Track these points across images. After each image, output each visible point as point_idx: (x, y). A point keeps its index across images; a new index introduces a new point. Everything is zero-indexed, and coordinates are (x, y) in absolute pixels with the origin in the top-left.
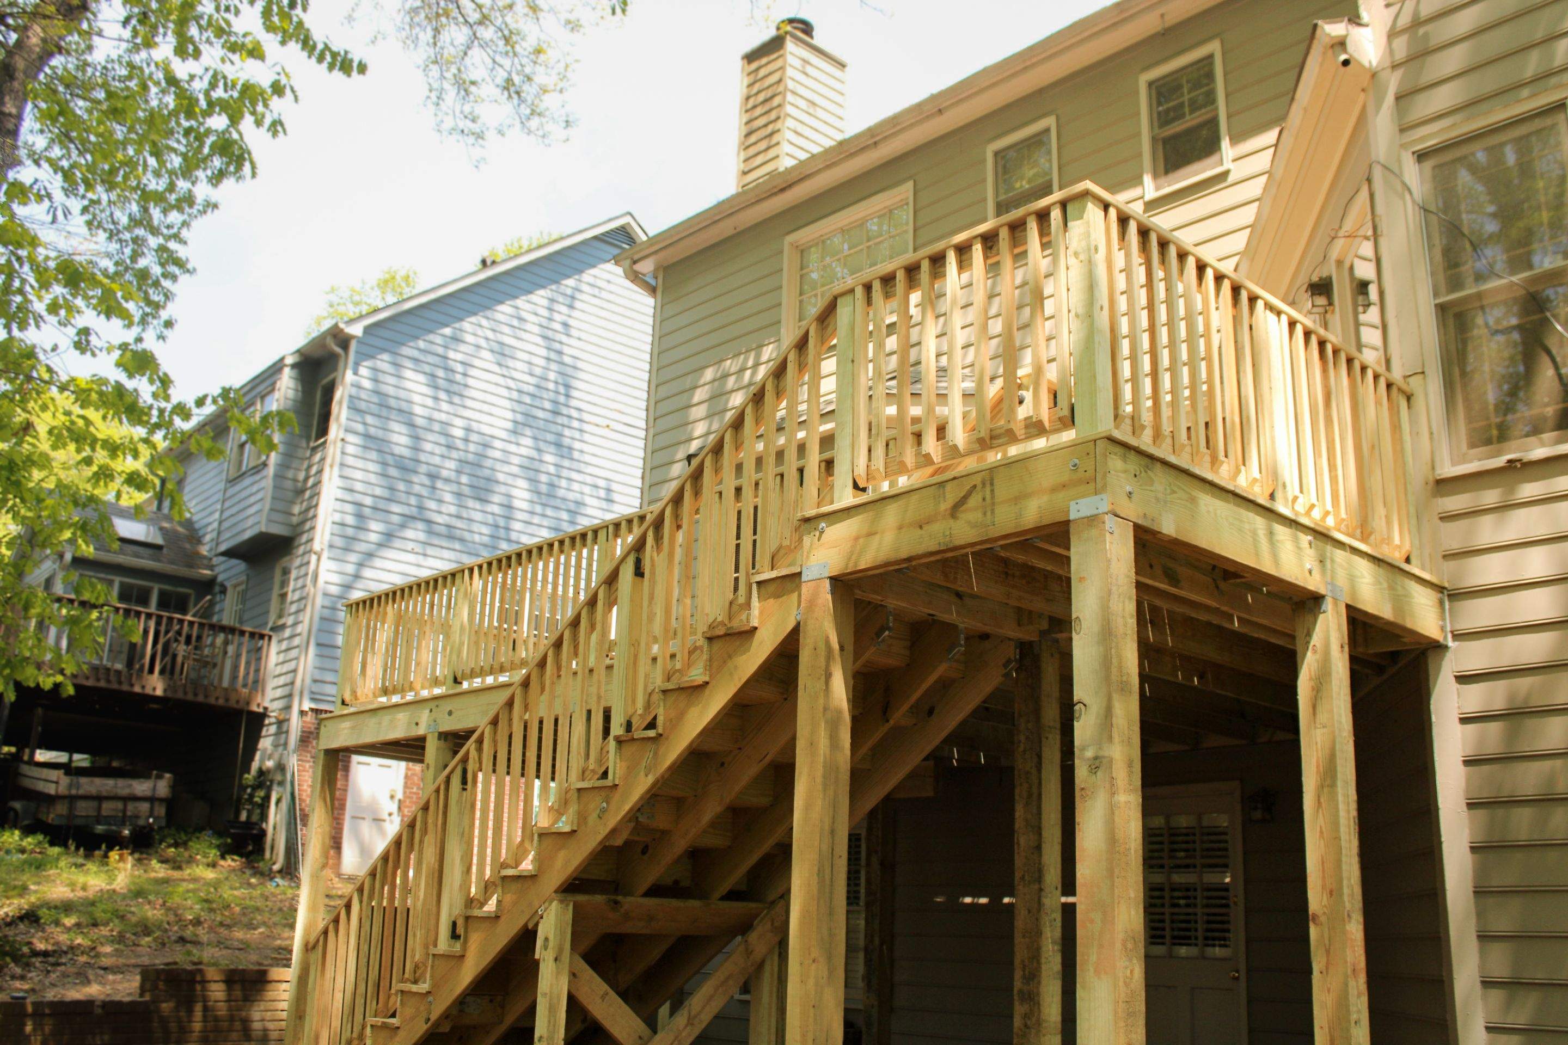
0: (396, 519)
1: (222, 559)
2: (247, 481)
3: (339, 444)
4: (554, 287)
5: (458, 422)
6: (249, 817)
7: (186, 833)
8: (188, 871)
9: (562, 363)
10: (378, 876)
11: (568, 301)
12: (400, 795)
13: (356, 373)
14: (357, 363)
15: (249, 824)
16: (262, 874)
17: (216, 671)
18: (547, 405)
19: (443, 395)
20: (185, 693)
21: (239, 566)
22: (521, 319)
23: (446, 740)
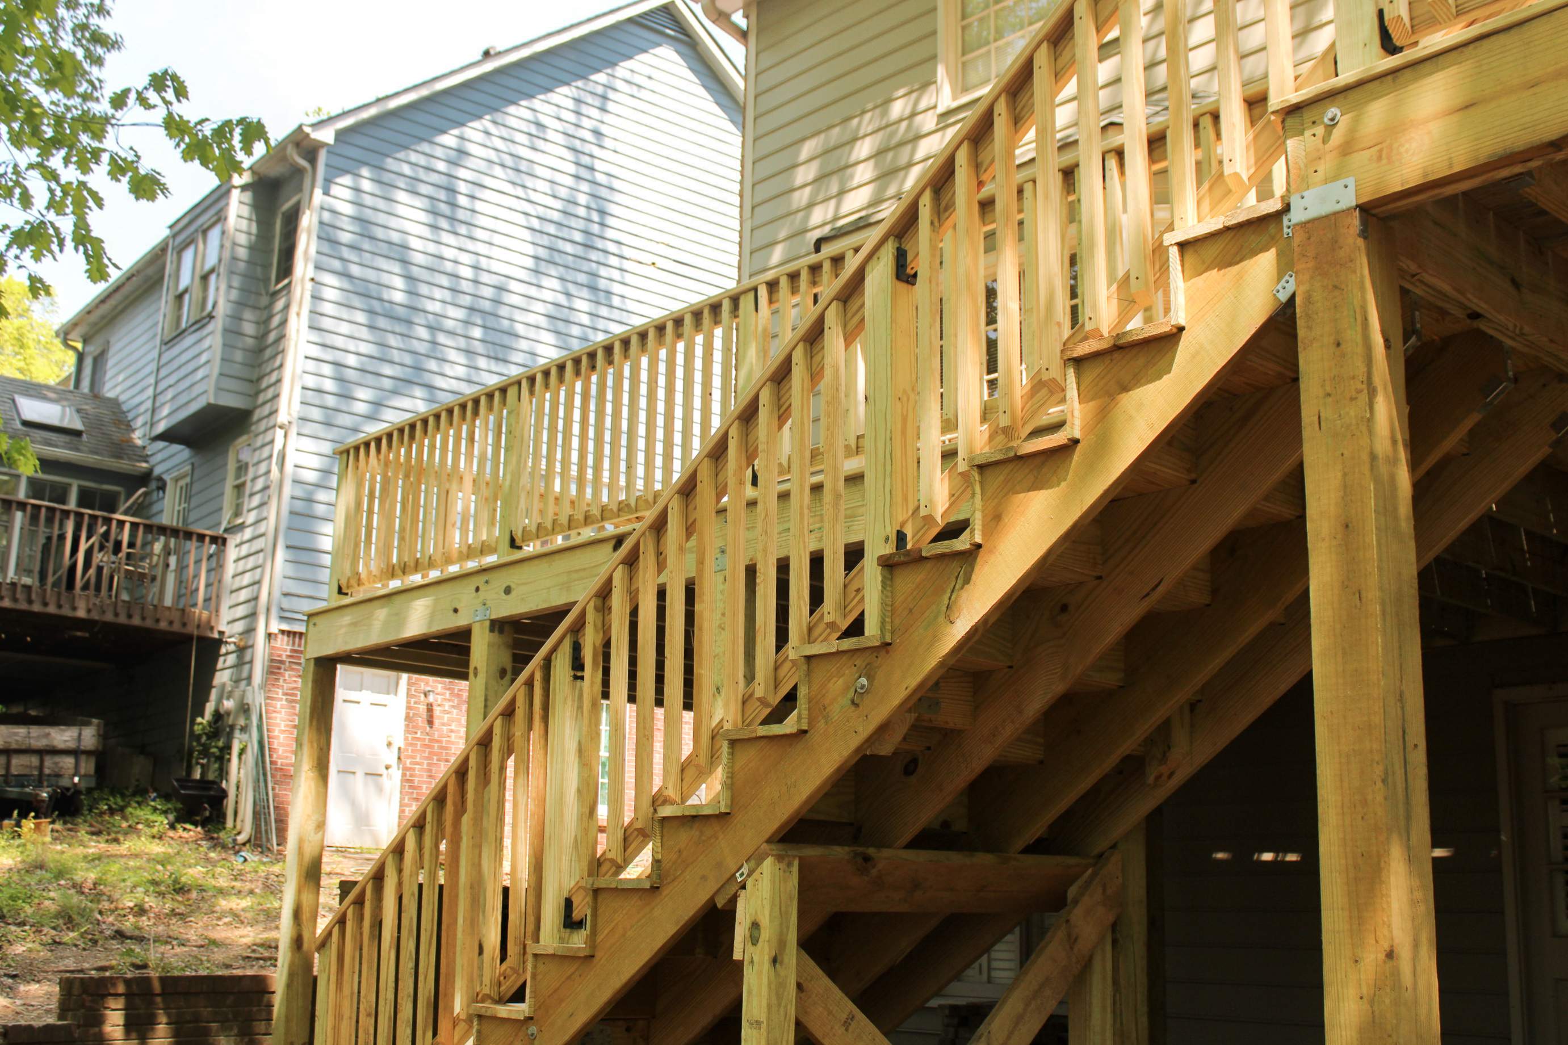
0: (387, 383)
1: (161, 444)
2: (189, 340)
3: (309, 285)
4: (580, 83)
5: (465, 258)
6: (203, 774)
7: (123, 796)
8: (127, 844)
9: (594, 182)
10: (428, 828)
11: (597, 102)
12: (399, 741)
13: (326, 193)
14: (328, 182)
15: (204, 784)
16: (224, 847)
17: (155, 589)
18: (578, 237)
19: (444, 224)
20: (116, 615)
21: (180, 453)
22: (539, 125)
23: (501, 631)
